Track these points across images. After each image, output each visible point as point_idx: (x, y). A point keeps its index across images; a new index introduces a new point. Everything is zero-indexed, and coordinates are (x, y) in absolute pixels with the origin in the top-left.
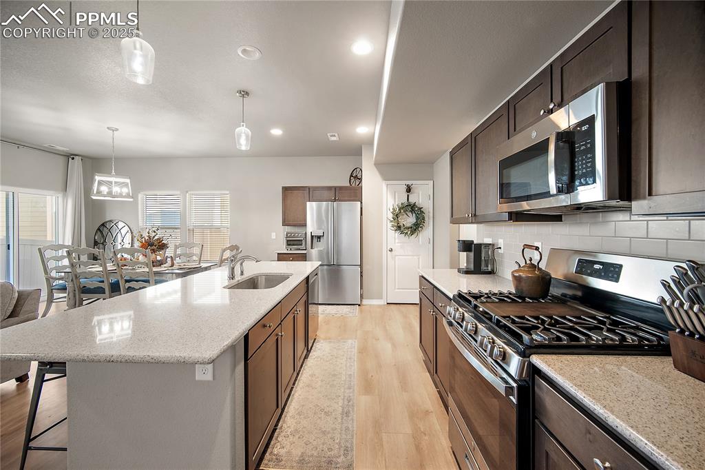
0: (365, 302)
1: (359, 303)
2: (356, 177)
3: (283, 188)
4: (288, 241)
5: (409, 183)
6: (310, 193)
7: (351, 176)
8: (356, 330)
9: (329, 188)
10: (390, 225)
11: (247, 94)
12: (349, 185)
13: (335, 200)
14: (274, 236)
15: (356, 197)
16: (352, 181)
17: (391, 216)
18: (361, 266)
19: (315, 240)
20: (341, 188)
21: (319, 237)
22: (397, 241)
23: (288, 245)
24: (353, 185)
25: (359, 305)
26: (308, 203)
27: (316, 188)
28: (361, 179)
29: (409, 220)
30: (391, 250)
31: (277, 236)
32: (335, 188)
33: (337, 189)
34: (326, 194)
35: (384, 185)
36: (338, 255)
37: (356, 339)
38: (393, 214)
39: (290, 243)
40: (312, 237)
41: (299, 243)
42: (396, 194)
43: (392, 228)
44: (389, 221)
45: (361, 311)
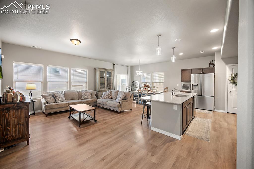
0: (216, 110)
1: (213, 110)
2: (212, 64)
3: (181, 70)
4: (183, 87)
6: (192, 71)
7: (210, 63)
8: (211, 118)
9: (200, 69)
10: (229, 82)
11: (175, 48)
12: (208, 67)
13: (202, 73)
14: (178, 85)
15: (212, 71)
16: (210, 65)
17: (230, 78)
18: (214, 97)
19: (194, 87)
20: (205, 69)
21: (195, 86)
22: (233, 88)
23: (183, 88)
24: (211, 67)
25: (213, 111)
26: (191, 75)
27: (194, 69)
28: (214, 64)
30: (230, 92)
31: (179, 85)
32: (202, 69)
33: (203, 69)
34: (198, 71)
36: (203, 92)
37: (211, 119)
38: (231, 77)
39: (184, 88)
40: (193, 86)
41: (188, 87)
42: (233, 69)
43: (231, 83)
44: (229, 80)
45: (214, 113)
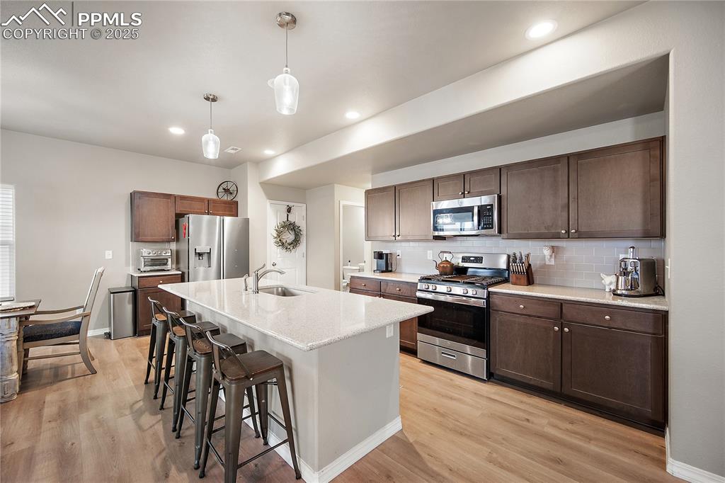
2: (228, 191)
3: (133, 192)
5: (291, 204)
6: (178, 203)
9: (201, 200)
10: (273, 240)
11: (215, 99)
13: (208, 214)
15: (232, 212)
16: (222, 194)
17: (274, 233)
20: (215, 201)
24: (224, 198)
27: (183, 198)
29: (289, 237)
32: (208, 200)
33: (211, 202)
34: (196, 205)
35: (268, 202)
38: (277, 231)
40: (195, 254)
41: (163, 262)
42: (278, 214)
43: (276, 244)
44: (272, 237)
